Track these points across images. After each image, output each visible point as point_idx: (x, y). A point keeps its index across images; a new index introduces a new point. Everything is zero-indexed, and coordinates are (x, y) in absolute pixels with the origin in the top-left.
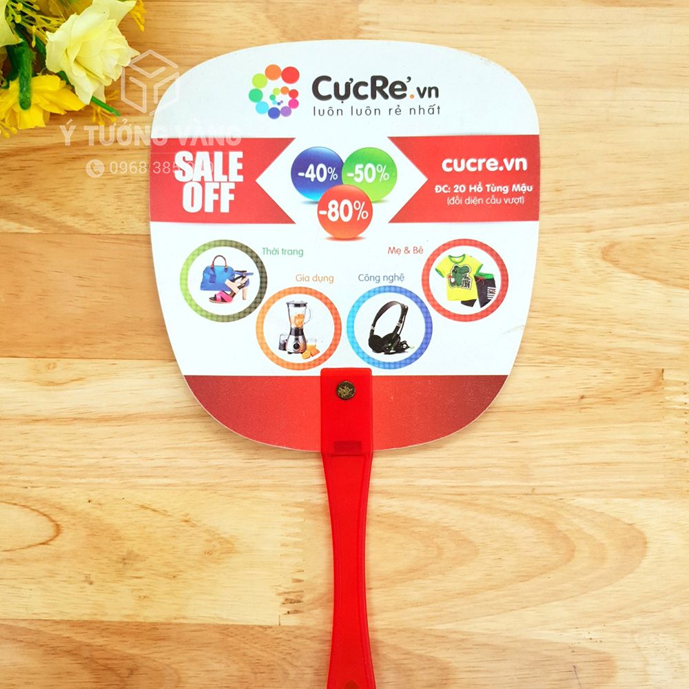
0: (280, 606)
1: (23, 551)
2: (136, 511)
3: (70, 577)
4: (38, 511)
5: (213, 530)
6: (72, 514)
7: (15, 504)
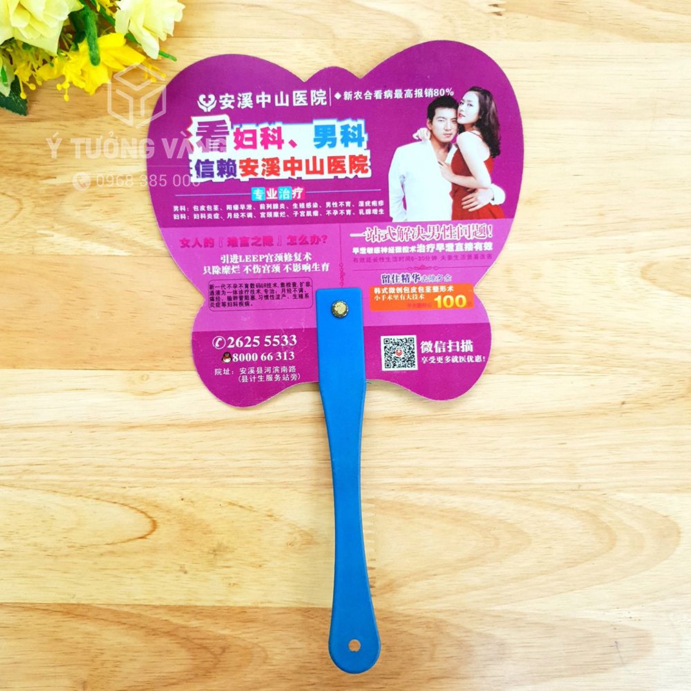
1: (124, 544)
2: (225, 507)
3: (167, 567)
4: (136, 509)
5: (295, 524)
6: (168, 511)
7: (115, 503)
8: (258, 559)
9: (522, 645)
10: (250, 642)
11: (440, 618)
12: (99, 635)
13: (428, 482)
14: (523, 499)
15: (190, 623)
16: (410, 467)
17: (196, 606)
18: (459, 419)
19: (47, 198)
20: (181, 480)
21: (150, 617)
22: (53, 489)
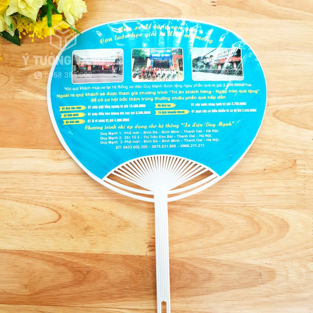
0: (147, 248)
1: (46, 225)
2: (91, 210)
3: (65, 235)
4: (52, 209)
5: (121, 217)
6: (66, 211)
7: (43, 206)
8: (104, 233)
9: (220, 274)
10: (99, 269)
11: (183, 261)
14: (221, 210)
15: (74, 260)
17: (77, 253)
19: (21, 76)
20: (72, 197)
21: (56, 257)
22: (17, 200)
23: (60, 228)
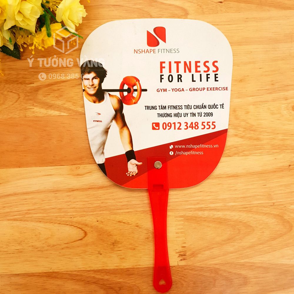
0: (178, 258)
1: (72, 243)
2: (117, 223)
3: (92, 252)
4: (77, 227)
5: (148, 229)
6: (91, 227)
7: (67, 225)
8: (133, 246)
9: (255, 277)
10: (132, 284)
11: (216, 267)
12: (64, 285)
13: (207, 206)
14: (249, 211)
15: (105, 277)
16: (198, 200)
17: (107, 269)
18: (218, 178)
19: (30, 92)
20: (96, 212)
21: (86, 276)
22: (40, 220)
23: (87, 245)
